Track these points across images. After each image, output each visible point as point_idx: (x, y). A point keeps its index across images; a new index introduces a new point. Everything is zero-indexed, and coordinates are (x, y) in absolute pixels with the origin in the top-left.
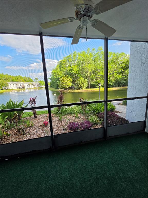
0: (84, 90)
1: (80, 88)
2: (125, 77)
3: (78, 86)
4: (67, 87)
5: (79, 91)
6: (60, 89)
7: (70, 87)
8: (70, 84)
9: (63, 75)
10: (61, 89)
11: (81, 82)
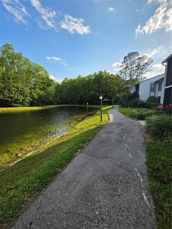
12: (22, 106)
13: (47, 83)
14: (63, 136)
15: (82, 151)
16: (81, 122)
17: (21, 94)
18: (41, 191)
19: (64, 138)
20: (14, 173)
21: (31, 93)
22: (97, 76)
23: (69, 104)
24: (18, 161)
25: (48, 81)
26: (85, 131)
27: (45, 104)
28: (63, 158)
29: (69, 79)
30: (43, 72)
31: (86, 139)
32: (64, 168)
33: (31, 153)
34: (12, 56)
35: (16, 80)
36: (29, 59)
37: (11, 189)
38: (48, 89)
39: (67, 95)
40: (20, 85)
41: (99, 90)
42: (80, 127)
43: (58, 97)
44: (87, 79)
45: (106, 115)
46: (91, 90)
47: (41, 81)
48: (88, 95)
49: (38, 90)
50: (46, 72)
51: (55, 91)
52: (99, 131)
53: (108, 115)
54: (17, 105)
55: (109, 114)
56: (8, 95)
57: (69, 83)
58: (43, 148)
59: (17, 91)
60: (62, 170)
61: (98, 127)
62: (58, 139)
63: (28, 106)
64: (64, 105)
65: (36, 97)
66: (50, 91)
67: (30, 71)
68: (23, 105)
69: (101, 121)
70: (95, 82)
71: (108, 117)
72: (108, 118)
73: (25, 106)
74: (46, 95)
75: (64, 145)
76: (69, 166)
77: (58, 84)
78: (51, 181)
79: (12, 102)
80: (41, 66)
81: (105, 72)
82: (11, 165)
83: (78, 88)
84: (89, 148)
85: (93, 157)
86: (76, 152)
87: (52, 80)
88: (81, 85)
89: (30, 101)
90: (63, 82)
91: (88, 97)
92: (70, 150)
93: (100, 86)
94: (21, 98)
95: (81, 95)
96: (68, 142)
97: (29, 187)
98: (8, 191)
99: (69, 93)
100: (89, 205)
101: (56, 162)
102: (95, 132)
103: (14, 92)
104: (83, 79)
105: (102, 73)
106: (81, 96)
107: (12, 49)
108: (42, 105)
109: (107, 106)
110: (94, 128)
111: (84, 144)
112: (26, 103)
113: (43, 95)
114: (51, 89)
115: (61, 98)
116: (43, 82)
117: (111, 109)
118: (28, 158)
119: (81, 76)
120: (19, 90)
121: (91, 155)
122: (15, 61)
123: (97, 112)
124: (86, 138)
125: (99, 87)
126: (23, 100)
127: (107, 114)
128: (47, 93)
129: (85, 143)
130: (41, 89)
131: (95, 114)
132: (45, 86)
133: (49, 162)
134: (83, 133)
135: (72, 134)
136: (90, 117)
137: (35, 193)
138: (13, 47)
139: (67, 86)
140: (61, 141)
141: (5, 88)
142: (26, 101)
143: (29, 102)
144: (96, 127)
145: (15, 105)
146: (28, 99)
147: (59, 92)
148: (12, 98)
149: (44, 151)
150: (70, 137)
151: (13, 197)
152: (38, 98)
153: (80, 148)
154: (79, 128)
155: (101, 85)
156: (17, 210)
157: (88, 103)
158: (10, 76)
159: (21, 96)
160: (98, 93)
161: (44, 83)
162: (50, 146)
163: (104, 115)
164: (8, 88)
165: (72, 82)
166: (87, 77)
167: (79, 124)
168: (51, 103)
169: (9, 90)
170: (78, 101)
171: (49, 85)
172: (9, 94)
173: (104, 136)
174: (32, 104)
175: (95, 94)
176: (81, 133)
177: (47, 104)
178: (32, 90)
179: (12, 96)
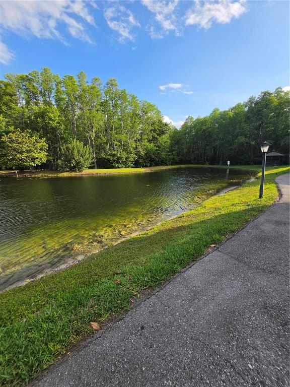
0: (86, 172)
1: (74, 167)
2: (158, 150)
3: (70, 161)
4: (32, 163)
5: (73, 174)
6: (6, 169)
7: (43, 164)
8: (42, 157)
9: (12, 128)
10: (11, 169)
11: (76, 151)
12: (124, 166)
13: (159, 130)
14: (181, 217)
15: (218, 248)
16: (213, 196)
17: (124, 150)
18: (154, 290)
19: (183, 219)
20: (118, 254)
21: (136, 148)
22: (257, 103)
23: (193, 164)
24: (122, 241)
25: (160, 127)
26: (223, 213)
27: (155, 163)
28: (184, 250)
29: (195, 118)
30: (154, 112)
31: (227, 229)
32: (185, 267)
33: (137, 233)
34: (115, 96)
35: (119, 130)
36: (135, 96)
37: (117, 274)
38: (160, 139)
39: (189, 148)
40: (123, 137)
41: (258, 133)
42: (212, 206)
43: (174, 152)
44: (231, 114)
45: (273, 187)
46: (237, 136)
47: (151, 128)
48: (230, 146)
49: (146, 143)
50: (158, 112)
51: (170, 141)
52: (255, 217)
53: (277, 187)
54: (120, 165)
55: (281, 185)
56: (110, 152)
57: (195, 126)
58: (153, 230)
59: (119, 146)
60: (183, 270)
61: (253, 209)
62: (173, 221)
63: (132, 167)
64: (183, 166)
65: (143, 153)
66: (163, 143)
67: (136, 115)
68: (126, 165)
69: (261, 197)
70: (248, 118)
71: (279, 190)
72: (277, 194)
73: (128, 167)
74: (156, 150)
75: (184, 232)
76: (194, 266)
77: (176, 129)
78: (168, 281)
79: (114, 161)
80: (151, 104)
81: (278, 91)
82: (115, 243)
83: (211, 134)
84: (234, 244)
85: (241, 265)
86: (207, 246)
87: (166, 125)
88: (218, 128)
89: (134, 159)
90: (185, 126)
91: (231, 149)
92: (196, 241)
93: (260, 126)
94: (124, 155)
95: (217, 146)
96: (191, 227)
97: (138, 279)
98: (114, 275)
99: (194, 144)
100: (233, 345)
101: (174, 255)
102: (247, 217)
103: (116, 147)
104: (224, 115)
105: (270, 94)
106: (215, 148)
107: (116, 85)
108: (150, 166)
109: (275, 168)
110: (244, 210)
111: (223, 237)
112: (130, 163)
113: (152, 149)
114: (165, 139)
115: (178, 154)
116: (153, 129)
117: (286, 175)
118: (133, 239)
119: (218, 110)
120: (121, 144)
121: (237, 259)
122: (119, 102)
123: (248, 179)
124: (226, 226)
125: (258, 128)
126: (126, 158)
127: (273, 185)
128: (158, 146)
129: (223, 234)
130: (149, 141)
131: (244, 182)
132: (156, 136)
133: (162, 252)
134: (220, 216)
135: (199, 215)
136: (233, 188)
137: (145, 289)
138: (116, 82)
139: (191, 131)
140: (180, 224)
141: (106, 143)
142: (129, 159)
143: (133, 161)
144: (247, 207)
145: (117, 165)
146: (133, 157)
147: (175, 144)
148: (114, 155)
149: (154, 235)
150: (194, 219)
151: (120, 284)
152: (146, 154)
153: (213, 242)
154: (210, 206)
155: (263, 123)
156: (125, 303)
157: (229, 163)
158: (112, 126)
159: (124, 152)
160: (255, 139)
161: (155, 131)
162: (162, 228)
163: (268, 186)
164: (111, 143)
165: (201, 123)
166: (232, 110)
167: (210, 199)
168: (163, 163)
169: (111, 145)
170: (208, 158)
171: (162, 133)
172: (111, 150)
173: (268, 228)
174: (137, 164)
175: (247, 143)
176: (216, 217)
177: (157, 165)
178: (138, 143)
179: (114, 153)
